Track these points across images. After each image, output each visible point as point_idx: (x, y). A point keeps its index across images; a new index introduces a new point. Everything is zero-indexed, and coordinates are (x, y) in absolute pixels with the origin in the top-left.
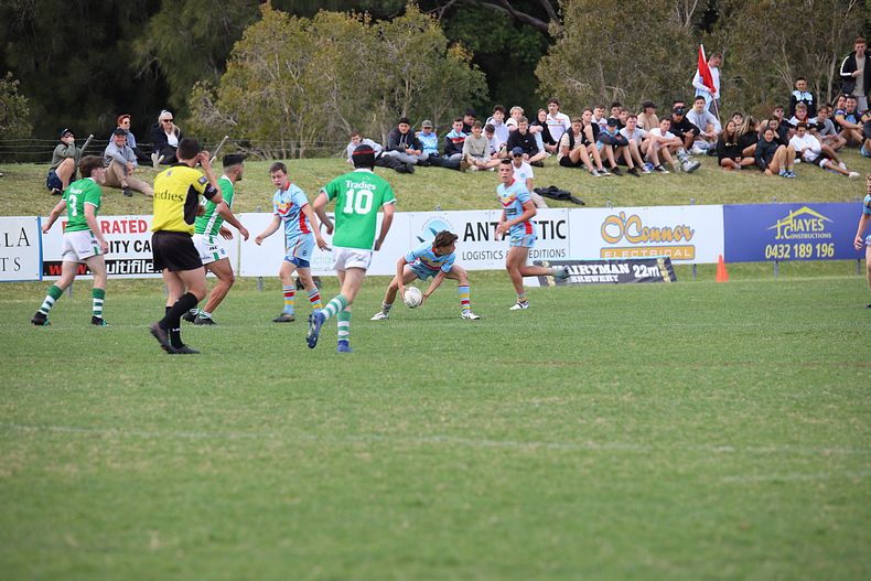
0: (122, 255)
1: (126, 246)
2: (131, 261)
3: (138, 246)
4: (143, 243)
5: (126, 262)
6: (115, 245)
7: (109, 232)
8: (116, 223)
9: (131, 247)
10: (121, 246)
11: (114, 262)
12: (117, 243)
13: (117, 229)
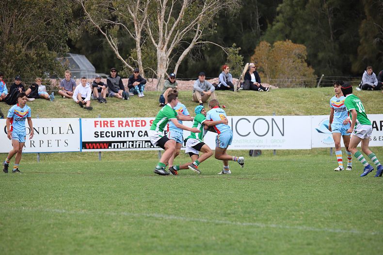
0: (130, 138)
1: (133, 134)
2: (136, 141)
3: (141, 134)
4: (144, 132)
5: (133, 142)
6: (126, 134)
7: (122, 126)
8: (127, 121)
9: (136, 134)
10: (130, 134)
11: (126, 142)
12: (128, 132)
13: (127, 124)
